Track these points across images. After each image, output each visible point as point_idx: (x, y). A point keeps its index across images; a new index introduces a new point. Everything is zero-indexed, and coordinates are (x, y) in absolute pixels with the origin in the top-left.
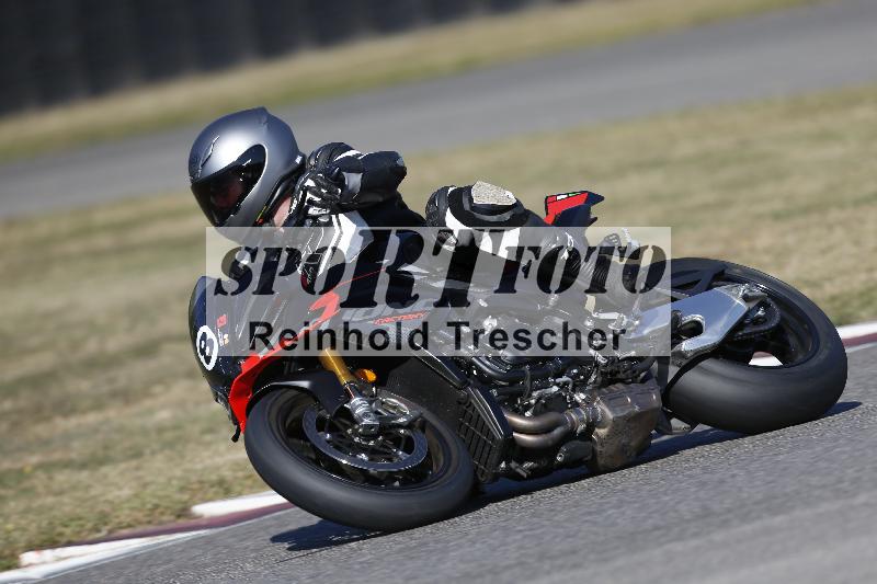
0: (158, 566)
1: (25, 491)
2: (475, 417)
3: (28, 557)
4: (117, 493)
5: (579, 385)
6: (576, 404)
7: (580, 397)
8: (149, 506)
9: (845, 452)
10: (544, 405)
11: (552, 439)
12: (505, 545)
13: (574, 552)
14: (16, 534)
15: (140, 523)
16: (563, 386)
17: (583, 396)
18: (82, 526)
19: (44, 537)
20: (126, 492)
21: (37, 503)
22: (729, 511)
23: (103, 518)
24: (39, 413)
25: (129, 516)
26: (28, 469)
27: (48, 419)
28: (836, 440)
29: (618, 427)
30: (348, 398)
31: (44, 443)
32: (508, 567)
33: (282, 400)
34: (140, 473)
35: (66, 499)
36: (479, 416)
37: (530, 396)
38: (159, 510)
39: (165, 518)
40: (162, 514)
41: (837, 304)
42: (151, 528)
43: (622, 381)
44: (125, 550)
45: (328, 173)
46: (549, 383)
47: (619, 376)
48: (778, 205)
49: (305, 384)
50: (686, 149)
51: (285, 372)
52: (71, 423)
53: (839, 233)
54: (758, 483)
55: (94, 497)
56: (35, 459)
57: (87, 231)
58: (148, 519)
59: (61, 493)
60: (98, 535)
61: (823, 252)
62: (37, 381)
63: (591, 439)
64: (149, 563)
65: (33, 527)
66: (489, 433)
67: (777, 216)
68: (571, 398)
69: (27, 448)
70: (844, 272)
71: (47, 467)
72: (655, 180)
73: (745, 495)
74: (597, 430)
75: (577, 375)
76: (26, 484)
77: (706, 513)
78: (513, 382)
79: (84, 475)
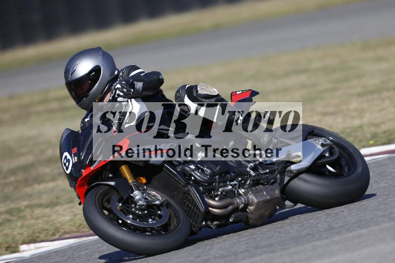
0: (82, 251)
1: (21, 217)
2: (191, 200)
3: (23, 247)
4: (62, 218)
5: (241, 186)
6: (240, 195)
7: (242, 191)
8: (78, 224)
9: (392, 201)
10: (224, 195)
11: (228, 211)
12: (239, 242)
13: (271, 245)
14: (18, 237)
15: (73, 232)
16: (233, 186)
17: (243, 190)
18: (47, 233)
19: (30, 238)
20: (67, 218)
21: (27, 223)
22: (341, 227)
23: (57, 230)
24: (27, 183)
25: (68, 229)
26: (22, 208)
27: (31, 185)
28: (389, 195)
29: (259, 206)
30: (132, 191)
31: (30, 196)
32: (241, 252)
33: (101, 191)
34: (73, 210)
35: (40, 221)
36: (193, 199)
37: (218, 190)
38: (82, 226)
39: (85, 230)
40: (83, 228)
41: (387, 134)
42: (78, 234)
43: (262, 184)
44: (67, 244)
45: (127, 82)
46: (227, 184)
47: (260, 182)
48: (359, 90)
49: (112, 183)
50: (316, 64)
51: (103, 177)
52: (42, 187)
53: (387, 103)
54: (353, 214)
55: (53, 220)
56: (25, 203)
57: (46, 101)
58: (77, 230)
59: (37, 218)
60: (55, 237)
61: (380, 111)
62: (25, 168)
63: (246, 211)
64: (79, 250)
65: (25, 233)
66: (197, 208)
67: (359, 95)
68: (238, 191)
69: (22, 198)
70: (389, 120)
71: (31, 207)
72: (303, 78)
73: (348, 220)
74: (249, 207)
75: (241, 181)
76: (22, 214)
77: (331, 228)
78: (210, 184)
79: (48, 210)
